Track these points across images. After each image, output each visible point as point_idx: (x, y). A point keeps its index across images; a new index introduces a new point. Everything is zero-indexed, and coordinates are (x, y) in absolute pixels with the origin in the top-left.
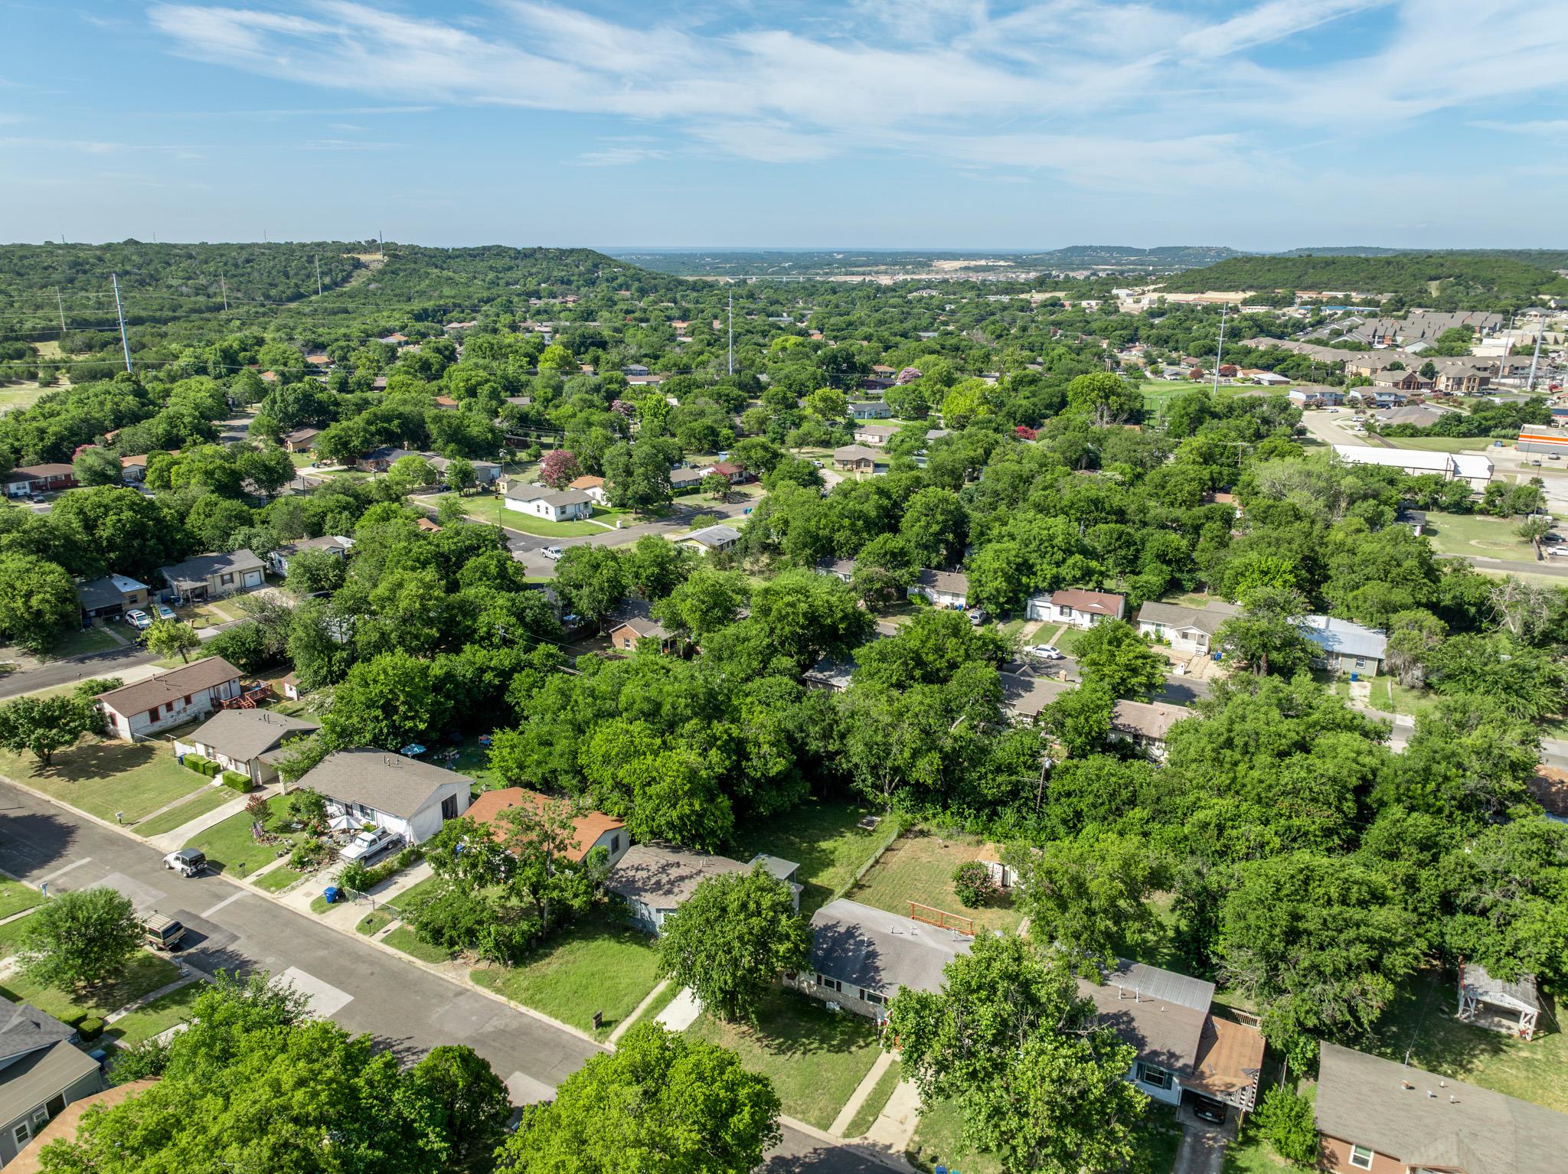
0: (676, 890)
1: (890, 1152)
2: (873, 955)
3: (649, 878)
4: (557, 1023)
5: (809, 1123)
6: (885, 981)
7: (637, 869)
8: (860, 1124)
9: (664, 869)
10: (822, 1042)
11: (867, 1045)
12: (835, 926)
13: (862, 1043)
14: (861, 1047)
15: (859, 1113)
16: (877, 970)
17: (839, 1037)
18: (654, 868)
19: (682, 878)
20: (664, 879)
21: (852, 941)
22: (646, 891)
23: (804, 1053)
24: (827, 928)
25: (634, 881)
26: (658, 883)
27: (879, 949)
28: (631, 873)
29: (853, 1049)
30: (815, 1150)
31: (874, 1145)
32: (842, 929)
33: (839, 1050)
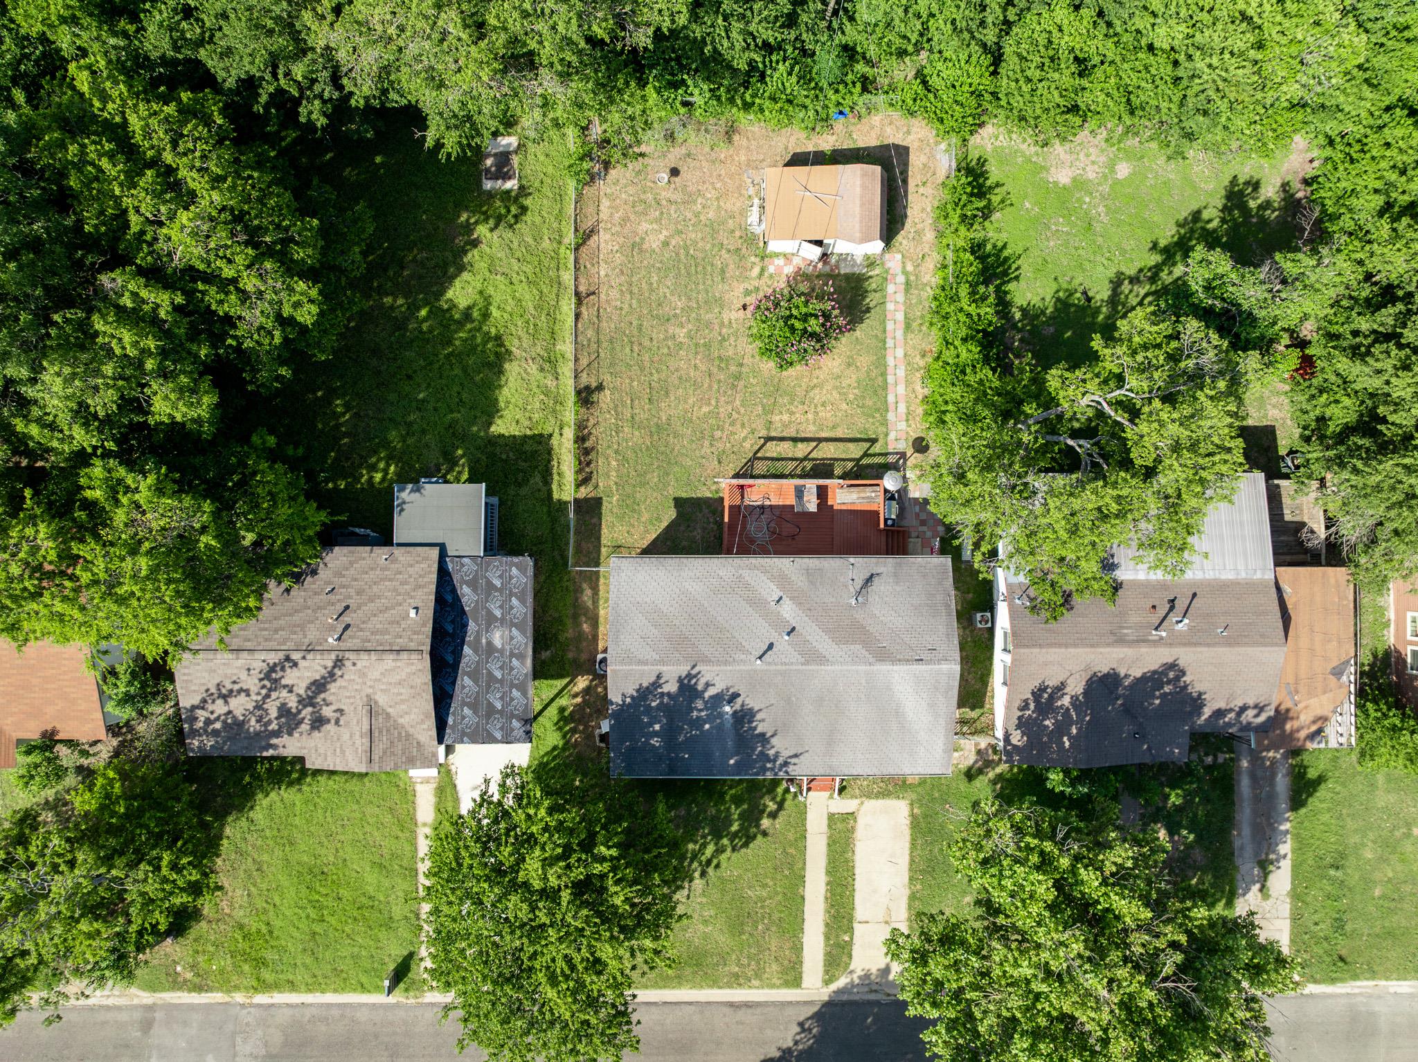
0: (327, 712)
1: (891, 977)
2: (744, 716)
3: (258, 707)
4: (330, 998)
5: (773, 986)
6: (785, 754)
7: (225, 697)
8: (838, 955)
9: (272, 677)
10: (717, 835)
11: (781, 806)
12: (656, 684)
13: (772, 806)
14: (773, 815)
15: (827, 938)
16: (763, 739)
17: (735, 813)
18: (252, 683)
19: (319, 686)
20: (293, 704)
21: (699, 704)
22: (277, 734)
23: (703, 874)
24: (644, 693)
25: (239, 725)
26: (284, 711)
27: (752, 703)
28: (220, 708)
29: (765, 823)
30: (801, 1024)
31: (867, 976)
32: (671, 687)
33: (746, 837)
